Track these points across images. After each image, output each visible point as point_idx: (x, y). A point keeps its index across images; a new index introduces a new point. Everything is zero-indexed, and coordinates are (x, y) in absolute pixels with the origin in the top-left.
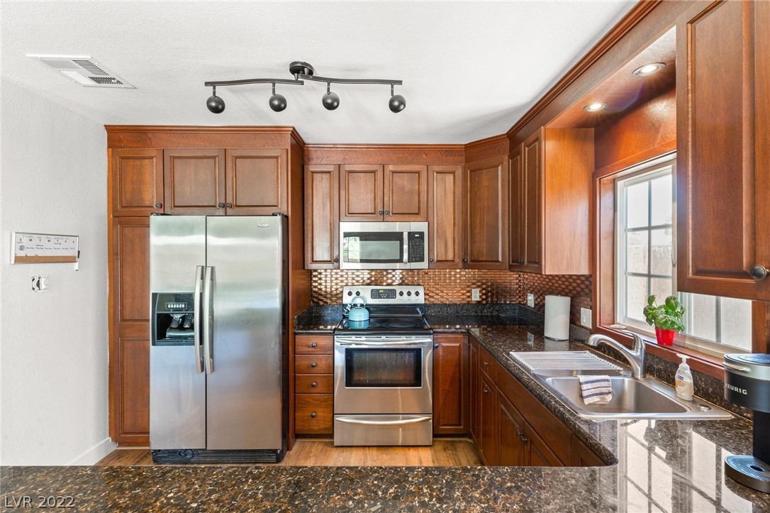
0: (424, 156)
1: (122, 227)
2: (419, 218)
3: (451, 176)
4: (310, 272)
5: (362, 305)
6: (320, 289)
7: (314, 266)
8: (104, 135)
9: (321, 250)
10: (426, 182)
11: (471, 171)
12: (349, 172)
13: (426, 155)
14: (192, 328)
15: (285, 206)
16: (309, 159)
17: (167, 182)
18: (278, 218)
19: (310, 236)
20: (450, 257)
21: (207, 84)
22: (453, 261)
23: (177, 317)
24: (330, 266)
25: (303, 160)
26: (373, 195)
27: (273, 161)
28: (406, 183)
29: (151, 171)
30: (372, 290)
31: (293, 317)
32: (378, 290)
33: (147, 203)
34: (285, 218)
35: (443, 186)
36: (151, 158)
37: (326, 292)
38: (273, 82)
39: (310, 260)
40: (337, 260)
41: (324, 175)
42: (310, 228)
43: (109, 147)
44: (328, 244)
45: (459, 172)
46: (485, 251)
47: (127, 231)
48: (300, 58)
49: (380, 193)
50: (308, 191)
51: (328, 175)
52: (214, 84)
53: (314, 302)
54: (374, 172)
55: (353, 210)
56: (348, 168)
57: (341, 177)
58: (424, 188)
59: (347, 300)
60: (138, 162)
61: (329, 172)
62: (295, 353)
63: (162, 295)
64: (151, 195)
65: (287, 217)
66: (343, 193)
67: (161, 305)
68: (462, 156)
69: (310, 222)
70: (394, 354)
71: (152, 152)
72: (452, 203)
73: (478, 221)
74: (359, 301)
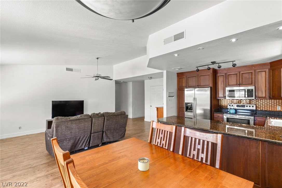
0: (254, 68)
1: (179, 91)
2: (252, 85)
3: (264, 72)
4: (219, 100)
5: (233, 109)
6: (223, 105)
7: (219, 98)
8: (177, 74)
9: (221, 95)
10: (254, 75)
11: (272, 70)
12: (229, 75)
13: (255, 67)
14: (192, 110)
15: (211, 85)
16: (218, 73)
17: (187, 82)
18: (209, 88)
19: (218, 91)
20: (264, 96)
21: (196, 67)
22: (265, 97)
23: (189, 107)
24: (223, 98)
25: (216, 73)
26: (236, 80)
27: (208, 76)
28: (247, 76)
29: (184, 80)
30: (237, 105)
31: (213, 109)
32: (239, 105)
33: (184, 86)
34: (211, 88)
35: (261, 75)
36: (184, 78)
37: (224, 106)
38: (208, 65)
39: (218, 97)
40: (225, 97)
41: (221, 76)
42: (218, 89)
43: (177, 77)
44: (223, 93)
45: (267, 70)
46: (277, 94)
47: (180, 91)
48: (213, 61)
49: (238, 79)
50: (217, 81)
51: (223, 76)
52: (197, 67)
53: (219, 107)
54: (236, 74)
55: (230, 84)
56: (228, 74)
57: (227, 76)
58: (253, 77)
59: (229, 107)
60: (182, 79)
61: (223, 75)
62: (214, 117)
63: (187, 103)
64: (184, 85)
65: (211, 87)
66: (227, 80)
67: (187, 104)
68: (269, 66)
69: (218, 88)
70: (241, 120)
71: (184, 77)
72: (265, 80)
73: (274, 85)
74: (233, 108)
